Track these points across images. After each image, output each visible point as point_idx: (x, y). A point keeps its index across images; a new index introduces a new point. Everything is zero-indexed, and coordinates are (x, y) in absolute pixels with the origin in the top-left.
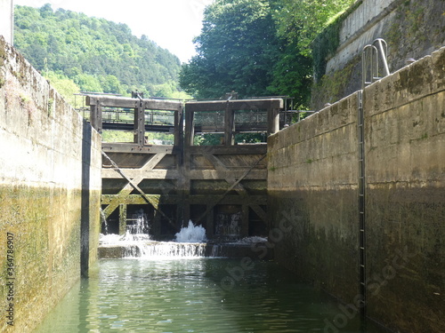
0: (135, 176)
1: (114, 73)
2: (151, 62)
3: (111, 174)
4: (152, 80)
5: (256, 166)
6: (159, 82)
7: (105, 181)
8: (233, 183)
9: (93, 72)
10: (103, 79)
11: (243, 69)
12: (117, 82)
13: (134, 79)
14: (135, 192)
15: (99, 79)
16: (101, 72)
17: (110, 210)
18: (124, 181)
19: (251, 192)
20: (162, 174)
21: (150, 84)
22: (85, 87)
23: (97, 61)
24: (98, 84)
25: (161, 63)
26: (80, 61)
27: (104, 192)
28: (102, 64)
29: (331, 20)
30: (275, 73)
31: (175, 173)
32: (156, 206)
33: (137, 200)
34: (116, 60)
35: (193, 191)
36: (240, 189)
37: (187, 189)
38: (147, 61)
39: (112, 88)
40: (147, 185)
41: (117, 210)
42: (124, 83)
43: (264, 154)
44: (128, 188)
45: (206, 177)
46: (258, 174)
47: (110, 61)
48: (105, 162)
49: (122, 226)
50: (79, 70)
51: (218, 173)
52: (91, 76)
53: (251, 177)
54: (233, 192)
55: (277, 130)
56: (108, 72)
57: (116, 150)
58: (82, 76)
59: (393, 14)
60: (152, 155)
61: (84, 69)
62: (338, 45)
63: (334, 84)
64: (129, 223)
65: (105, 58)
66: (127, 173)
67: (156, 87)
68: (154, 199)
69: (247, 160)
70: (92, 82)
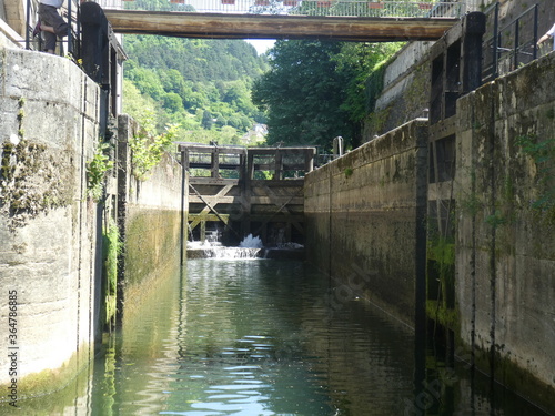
0: (212, 201)
1: (176, 67)
2: (221, 53)
3: (195, 199)
4: (222, 75)
5: (297, 195)
6: (231, 78)
7: (191, 204)
8: (281, 207)
9: (151, 65)
10: (164, 74)
11: (317, 85)
12: (180, 78)
13: (201, 74)
14: (211, 212)
15: (159, 74)
16: (161, 66)
17: (195, 224)
18: (204, 205)
19: (293, 213)
20: (230, 200)
21: (220, 81)
22: (142, 83)
23: (156, 52)
24: (157, 80)
25: (234, 55)
26: (135, 51)
27: (190, 212)
28: (162, 56)
29: (377, 66)
30: (349, 91)
31: (240, 199)
32: (226, 222)
33: (212, 218)
34: (179, 50)
35: (252, 212)
36: (286, 211)
37: (249, 210)
38: (217, 52)
39: (174, 85)
40: (220, 207)
41: (199, 225)
42: (188, 78)
43: (302, 186)
44: (206, 209)
45: (262, 202)
46: (298, 200)
47: (172, 52)
48: (191, 191)
49: (203, 235)
50: (134, 63)
51: (271, 199)
52: (149, 71)
53: (293, 202)
54: (281, 213)
55: (312, 170)
56: (169, 65)
57: (198, 183)
58: (138, 70)
59: (412, 75)
60: (223, 186)
61: (141, 62)
62: (383, 88)
63: (379, 122)
64: (207, 234)
65: (166, 49)
66: (206, 198)
67: (227, 84)
68: (224, 217)
69: (290, 190)
70: (151, 77)
